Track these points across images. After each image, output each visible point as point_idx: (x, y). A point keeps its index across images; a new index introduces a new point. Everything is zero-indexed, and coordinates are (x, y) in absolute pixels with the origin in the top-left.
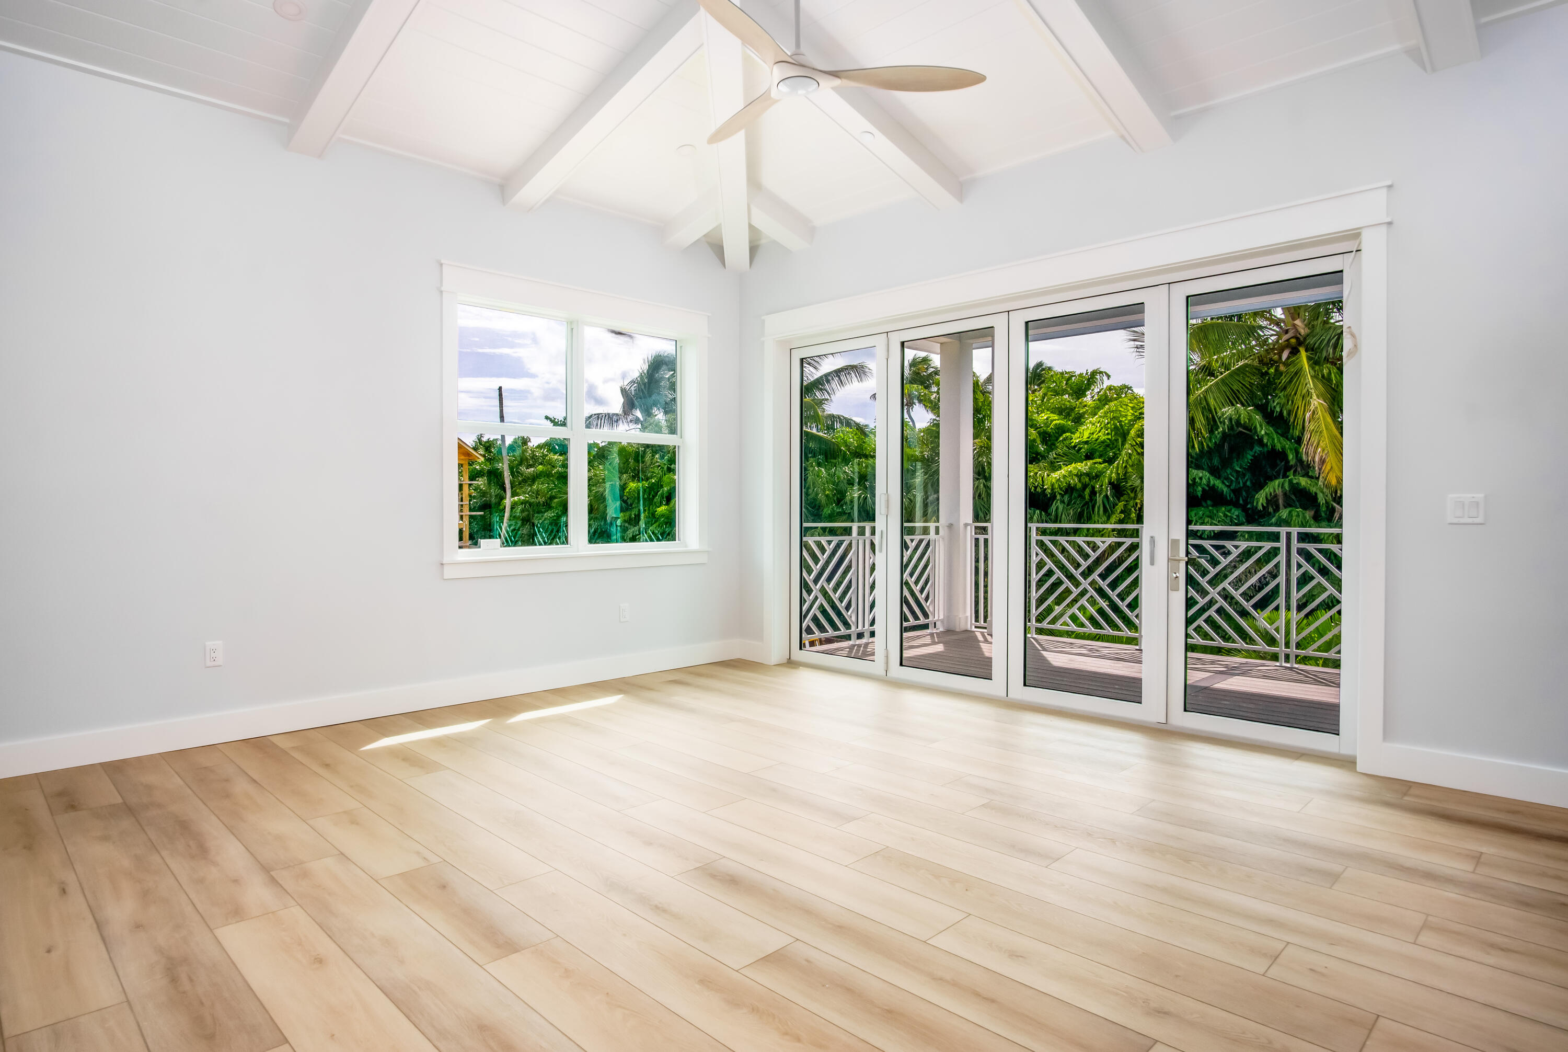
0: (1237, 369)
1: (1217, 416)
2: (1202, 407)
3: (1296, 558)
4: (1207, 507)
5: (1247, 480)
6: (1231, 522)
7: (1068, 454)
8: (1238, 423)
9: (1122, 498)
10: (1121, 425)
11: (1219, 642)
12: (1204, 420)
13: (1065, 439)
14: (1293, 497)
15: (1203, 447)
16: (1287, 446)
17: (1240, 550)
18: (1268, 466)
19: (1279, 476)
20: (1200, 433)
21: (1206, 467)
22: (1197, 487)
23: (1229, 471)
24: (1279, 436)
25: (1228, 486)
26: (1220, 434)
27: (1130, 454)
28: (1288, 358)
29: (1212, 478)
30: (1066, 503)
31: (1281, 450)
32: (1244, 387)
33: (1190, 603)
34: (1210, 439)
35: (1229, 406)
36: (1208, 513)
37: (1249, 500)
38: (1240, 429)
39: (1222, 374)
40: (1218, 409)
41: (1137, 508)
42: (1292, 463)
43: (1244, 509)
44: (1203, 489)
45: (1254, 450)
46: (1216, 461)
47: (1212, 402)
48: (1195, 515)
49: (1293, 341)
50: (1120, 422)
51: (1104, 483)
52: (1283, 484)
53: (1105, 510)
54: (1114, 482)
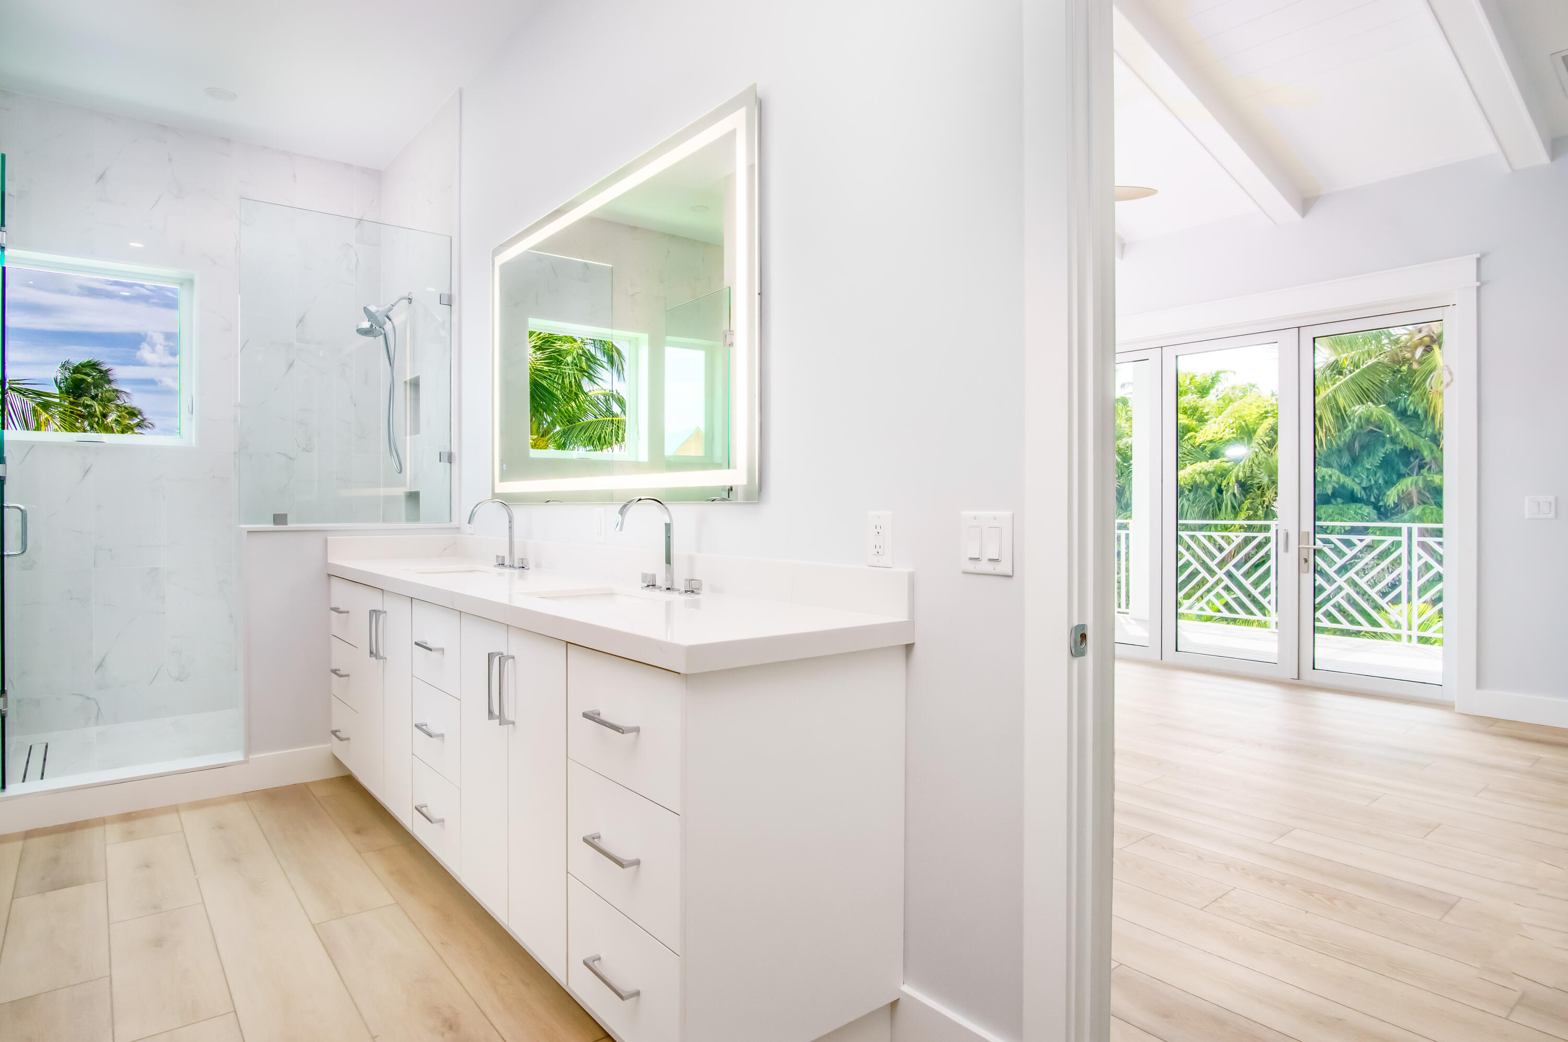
0: (1368, 367)
1: (1347, 415)
2: (1331, 406)
3: (1416, 550)
4: (1338, 504)
5: (1379, 478)
6: (1362, 519)
7: (1193, 453)
8: (1368, 421)
9: (1248, 497)
10: (1246, 425)
11: (1346, 625)
12: (1333, 419)
13: (1189, 438)
14: (1428, 494)
15: (1332, 445)
16: (1421, 443)
17: (1364, 543)
18: (1400, 464)
19: (1413, 473)
20: (1328, 431)
21: (1335, 465)
22: (1327, 484)
23: (1359, 469)
24: (1412, 434)
25: (1359, 484)
26: (1350, 433)
27: (1256, 452)
28: (1422, 355)
29: (1342, 476)
30: (1192, 501)
31: (1413, 449)
32: (1374, 386)
33: (1317, 590)
34: (1340, 438)
35: (1359, 404)
36: (1337, 511)
37: (1380, 499)
38: (1371, 427)
39: (1351, 372)
40: (1347, 408)
41: (1265, 506)
42: (1428, 459)
43: (1377, 507)
44: (1334, 488)
45: (1386, 448)
46: (1346, 460)
47: (1342, 402)
48: (1325, 513)
49: (1427, 339)
50: (1245, 421)
51: (1231, 481)
52: (1416, 482)
53: (1233, 507)
54: (1241, 481)
